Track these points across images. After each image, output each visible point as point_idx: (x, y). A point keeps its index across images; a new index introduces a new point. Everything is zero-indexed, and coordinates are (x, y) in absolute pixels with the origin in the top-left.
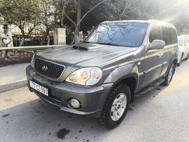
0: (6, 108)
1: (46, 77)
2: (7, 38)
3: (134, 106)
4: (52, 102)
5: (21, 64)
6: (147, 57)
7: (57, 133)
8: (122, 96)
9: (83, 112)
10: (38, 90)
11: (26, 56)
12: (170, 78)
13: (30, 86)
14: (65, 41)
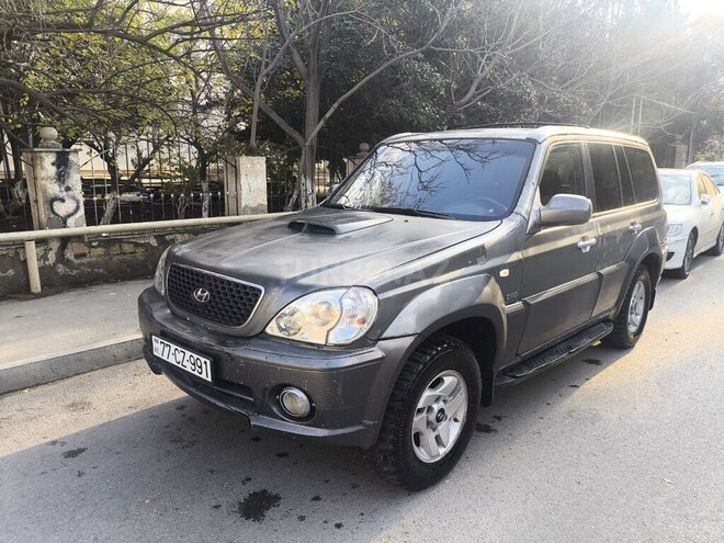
0: (73, 431)
1: (203, 323)
2: (66, 198)
3: (499, 419)
4: (223, 401)
5: (113, 286)
6: (532, 251)
7: (240, 503)
8: (450, 380)
9: (321, 427)
10: (180, 366)
11: (128, 257)
12: (638, 323)
13: (155, 353)
14: (263, 199)
